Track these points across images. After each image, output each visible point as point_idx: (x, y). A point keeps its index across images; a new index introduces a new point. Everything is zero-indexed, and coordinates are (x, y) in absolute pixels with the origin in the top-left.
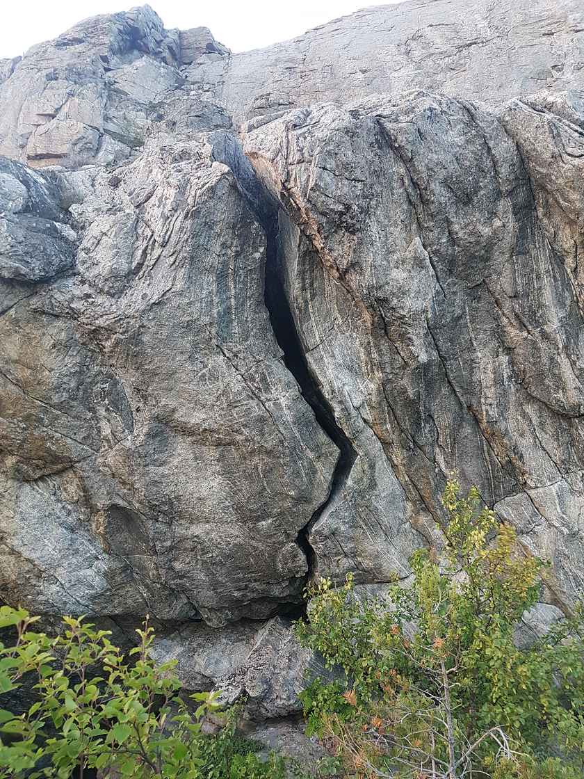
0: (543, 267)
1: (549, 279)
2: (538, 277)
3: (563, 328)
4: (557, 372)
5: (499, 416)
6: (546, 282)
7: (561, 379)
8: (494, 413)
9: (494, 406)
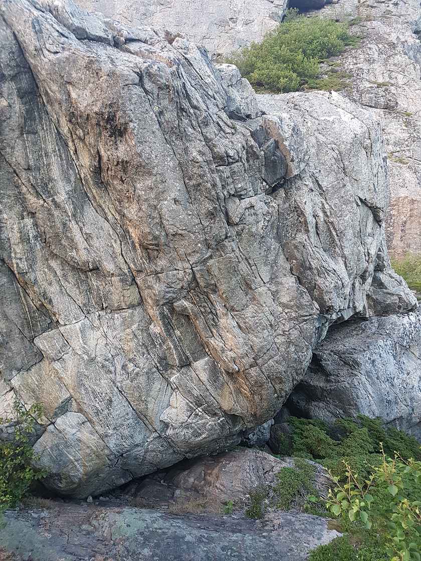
0: (50, 148)
1: (56, 157)
2: (46, 155)
3: (70, 200)
4: (69, 235)
5: (29, 269)
6: (54, 159)
7: (73, 241)
8: (24, 265)
9: (24, 260)
